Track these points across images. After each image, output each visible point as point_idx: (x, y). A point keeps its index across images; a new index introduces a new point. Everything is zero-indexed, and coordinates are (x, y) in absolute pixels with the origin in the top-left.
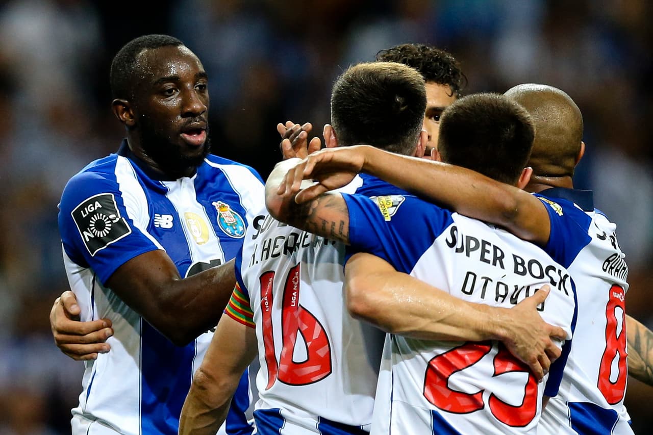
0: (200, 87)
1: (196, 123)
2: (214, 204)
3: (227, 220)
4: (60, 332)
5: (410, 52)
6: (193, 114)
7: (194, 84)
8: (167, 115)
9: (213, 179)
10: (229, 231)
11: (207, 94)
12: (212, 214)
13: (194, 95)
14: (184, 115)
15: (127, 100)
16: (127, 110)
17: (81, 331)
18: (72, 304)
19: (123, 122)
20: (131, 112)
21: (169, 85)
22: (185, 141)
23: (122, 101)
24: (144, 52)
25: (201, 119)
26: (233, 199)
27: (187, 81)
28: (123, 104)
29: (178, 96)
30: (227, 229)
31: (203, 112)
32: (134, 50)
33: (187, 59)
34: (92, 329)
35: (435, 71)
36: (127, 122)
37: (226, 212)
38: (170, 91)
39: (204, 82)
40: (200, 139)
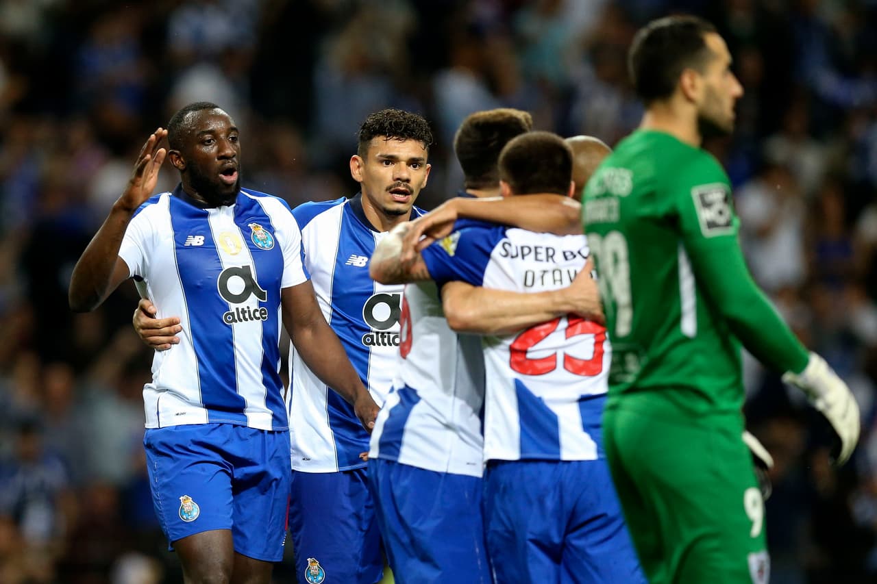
0: (232, 138)
1: (229, 164)
2: (250, 225)
3: (259, 236)
4: (143, 328)
5: (394, 116)
6: (226, 157)
7: (227, 136)
8: (207, 159)
9: (250, 208)
10: (260, 245)
11: (238, 144)
12: (246, 232)
13: (227, 144)
14: (220, 158)
15: (179, 150)
16: (179, 158)
17: (158, 325)
18: (150, 305)
19: (177, 167)
20: (182, 159)
21: (208, 137)
22: (222, 180)
23: (175, 151)
24: (189, 115)
25: (233, 161)
26: (265, 221)
27: (222, 133)
28: (176, 154)
29: (215, 145)
30: (259, 244)
31: (234, 156)
32: (183, 114)
33: (221, 117)
34: (166, 324)
35: (413, 130)
36: (180, 167)
37: (259, 231)
38: (209, 141)
39: (235, 135)
40: (233, 178)
